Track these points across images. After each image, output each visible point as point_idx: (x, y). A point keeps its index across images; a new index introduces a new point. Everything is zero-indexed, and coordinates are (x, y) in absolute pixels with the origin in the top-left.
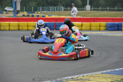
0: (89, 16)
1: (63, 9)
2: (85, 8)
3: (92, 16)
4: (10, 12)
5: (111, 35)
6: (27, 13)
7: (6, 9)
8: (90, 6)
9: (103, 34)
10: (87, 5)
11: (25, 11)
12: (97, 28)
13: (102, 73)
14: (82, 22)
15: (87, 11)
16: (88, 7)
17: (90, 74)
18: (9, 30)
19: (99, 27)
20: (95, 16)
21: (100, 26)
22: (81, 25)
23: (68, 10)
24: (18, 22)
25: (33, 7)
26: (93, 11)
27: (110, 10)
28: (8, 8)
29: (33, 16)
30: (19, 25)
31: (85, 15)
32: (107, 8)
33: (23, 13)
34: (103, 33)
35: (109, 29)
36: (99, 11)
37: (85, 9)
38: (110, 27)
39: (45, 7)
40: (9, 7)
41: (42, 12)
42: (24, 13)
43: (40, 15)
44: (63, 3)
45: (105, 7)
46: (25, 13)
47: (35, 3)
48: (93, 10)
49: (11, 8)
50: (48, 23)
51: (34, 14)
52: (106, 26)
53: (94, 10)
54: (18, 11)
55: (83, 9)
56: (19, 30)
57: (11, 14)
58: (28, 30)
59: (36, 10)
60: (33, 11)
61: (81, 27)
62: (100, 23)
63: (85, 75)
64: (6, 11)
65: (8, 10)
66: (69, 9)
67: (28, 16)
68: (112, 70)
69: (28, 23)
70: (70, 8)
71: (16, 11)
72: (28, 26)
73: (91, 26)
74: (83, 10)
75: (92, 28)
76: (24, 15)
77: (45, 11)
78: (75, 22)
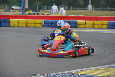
0: (91, 15)
1: (66, 8)
3: (93, 15)
4: (16, 11)
5: (113, 33)
6: (33, 12)
7: (13, 7)
8: (91, 6)
10: (89, 5)
11: (31, 10)
12: (99, 27)
13: (109, 67)
14: (85, 20)
15: (89, 10)
16: (90, 7)
17: (98, 67)
18: (18, 27)
19: (101, 25)
20: (97, 15)
21: (102, 24)
22: (85, 24)
24: (26, 19)
25: (38, 6)
27: (110, 10)
28: (15, 7)
29: (38, 14)
30: (27, 22)
31: (87, 14)
32: (108, 8)
33: (28, 11)
34: (106, 31)
35: (111, 27)
36: (100, 11)
37: (86, 8)
38: (112, 25)
39: (49, 6)
41: (47, 11)
43: (45, 13)
44: (66, 2)
45: (105, 8)
46: (31, 12)
47: (40, 2)
48: (94, 10)
49: (17, 7)
50: (53, 21)
51: (40, 13)
52: (108, 25)
53: (95, 10)
55: (85, 8)
56: (27, 27)
58: (35, 27)
59: (40, 9)
60: (38, 10)
62: (102, 22)
63: (93, 68)
64: (13, 9)
65: (14, 9)
66: (71, 8)
67: (34, 14)
69: (35, 21)
70: (72, 7)
71: (24, 9)
72: (35, 23)
73: (94, 24)
74: (85, 9)
75: (95, 26)
76: (30, 14)
77: (49, 10)
78: (79, 20)
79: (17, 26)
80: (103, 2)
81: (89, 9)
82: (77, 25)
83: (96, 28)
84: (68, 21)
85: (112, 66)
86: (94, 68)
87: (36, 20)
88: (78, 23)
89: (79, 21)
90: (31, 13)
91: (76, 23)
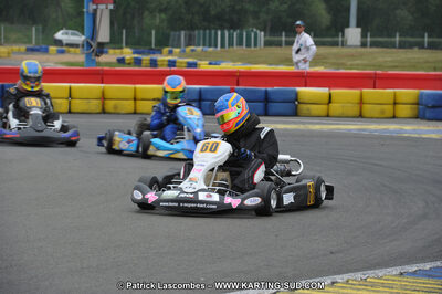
0: (357, 66)
1: (263, 39)
2: (343, 36)
3: (365, 66)
4: (72, 49)
5: (434, 136)
6: (134, 53)
7: (59, 35)
8: (359, 30)
9: (406, 132)
10: (348, 26)
11: (127, 45)
12: (383, 112)
13: (402, 274)
14: (330, 87)
15: (350, 46)
16: (353, 34)
17: (359, 275)
18: (70, 112)
19: (391, 107)
20: (380, 67)
21: (395, 103)
22: (327, 100)
23: (279, 44)
24: (102, 83)
25: (153, 32)
26: (369, 50)
28: (67, 34)
29: (154, 63)
30: (103, 93)
31: (343, 61)
32: (424, 37)
33: (118, 51)
34: (407, 128)
36: (394, 50)
37: (340, 39)
38: (433, 107)
39: (196, 32)
40: (70, 31)
41: (188, 49)
42: (122, 53)
43: (181, 60)
44: (263, 16)
45: (412, 36)
46: (128, 53)
47: (163, 16)
48: (371, 46)
49: (75, 35)
50: (206, 90)
51: (159, 58)
52: (418, 104)
53: (374, 44)
54: (101, 45)
55: (336, 39)
56: (104, 112)
57: (75, 54)
58: (135, 113)
59: (163, 42)
60: (153, 46)
61: (325, 107)
62: (395, 93)
63: (338, 278)
64: (59, 43)
65: (65, 42)
66: (283, 38)
67: (138, 62)
68: (438, 264)
69: (135, 89)
70: (286, 36)
71: (94, 45)
72: (135, 99)
73: (361, 102)
74: (335, 44)
75: (367, 108)
76: (121, 61)
77: (199, 45)
78: (306, 86)
79: (64, 108)
80: (404, 15)
81: (349, 43)
82: (296, 106)
83: (372, 118)
84: (263, 88)
85: (415, 269)
86: (346, 277)
87: (138, 86)
88: (301, 98)
89: (305, 92)
90: (127, 57)
91: (293, 96)
